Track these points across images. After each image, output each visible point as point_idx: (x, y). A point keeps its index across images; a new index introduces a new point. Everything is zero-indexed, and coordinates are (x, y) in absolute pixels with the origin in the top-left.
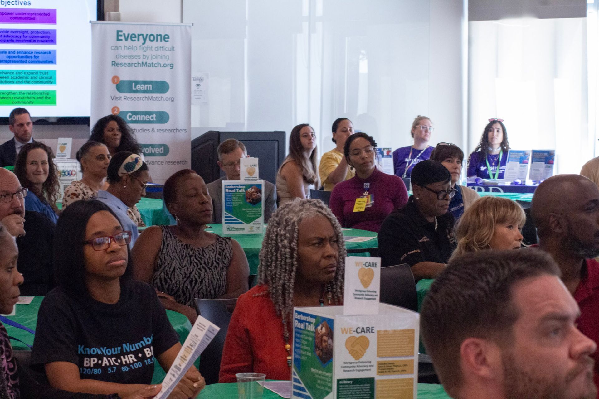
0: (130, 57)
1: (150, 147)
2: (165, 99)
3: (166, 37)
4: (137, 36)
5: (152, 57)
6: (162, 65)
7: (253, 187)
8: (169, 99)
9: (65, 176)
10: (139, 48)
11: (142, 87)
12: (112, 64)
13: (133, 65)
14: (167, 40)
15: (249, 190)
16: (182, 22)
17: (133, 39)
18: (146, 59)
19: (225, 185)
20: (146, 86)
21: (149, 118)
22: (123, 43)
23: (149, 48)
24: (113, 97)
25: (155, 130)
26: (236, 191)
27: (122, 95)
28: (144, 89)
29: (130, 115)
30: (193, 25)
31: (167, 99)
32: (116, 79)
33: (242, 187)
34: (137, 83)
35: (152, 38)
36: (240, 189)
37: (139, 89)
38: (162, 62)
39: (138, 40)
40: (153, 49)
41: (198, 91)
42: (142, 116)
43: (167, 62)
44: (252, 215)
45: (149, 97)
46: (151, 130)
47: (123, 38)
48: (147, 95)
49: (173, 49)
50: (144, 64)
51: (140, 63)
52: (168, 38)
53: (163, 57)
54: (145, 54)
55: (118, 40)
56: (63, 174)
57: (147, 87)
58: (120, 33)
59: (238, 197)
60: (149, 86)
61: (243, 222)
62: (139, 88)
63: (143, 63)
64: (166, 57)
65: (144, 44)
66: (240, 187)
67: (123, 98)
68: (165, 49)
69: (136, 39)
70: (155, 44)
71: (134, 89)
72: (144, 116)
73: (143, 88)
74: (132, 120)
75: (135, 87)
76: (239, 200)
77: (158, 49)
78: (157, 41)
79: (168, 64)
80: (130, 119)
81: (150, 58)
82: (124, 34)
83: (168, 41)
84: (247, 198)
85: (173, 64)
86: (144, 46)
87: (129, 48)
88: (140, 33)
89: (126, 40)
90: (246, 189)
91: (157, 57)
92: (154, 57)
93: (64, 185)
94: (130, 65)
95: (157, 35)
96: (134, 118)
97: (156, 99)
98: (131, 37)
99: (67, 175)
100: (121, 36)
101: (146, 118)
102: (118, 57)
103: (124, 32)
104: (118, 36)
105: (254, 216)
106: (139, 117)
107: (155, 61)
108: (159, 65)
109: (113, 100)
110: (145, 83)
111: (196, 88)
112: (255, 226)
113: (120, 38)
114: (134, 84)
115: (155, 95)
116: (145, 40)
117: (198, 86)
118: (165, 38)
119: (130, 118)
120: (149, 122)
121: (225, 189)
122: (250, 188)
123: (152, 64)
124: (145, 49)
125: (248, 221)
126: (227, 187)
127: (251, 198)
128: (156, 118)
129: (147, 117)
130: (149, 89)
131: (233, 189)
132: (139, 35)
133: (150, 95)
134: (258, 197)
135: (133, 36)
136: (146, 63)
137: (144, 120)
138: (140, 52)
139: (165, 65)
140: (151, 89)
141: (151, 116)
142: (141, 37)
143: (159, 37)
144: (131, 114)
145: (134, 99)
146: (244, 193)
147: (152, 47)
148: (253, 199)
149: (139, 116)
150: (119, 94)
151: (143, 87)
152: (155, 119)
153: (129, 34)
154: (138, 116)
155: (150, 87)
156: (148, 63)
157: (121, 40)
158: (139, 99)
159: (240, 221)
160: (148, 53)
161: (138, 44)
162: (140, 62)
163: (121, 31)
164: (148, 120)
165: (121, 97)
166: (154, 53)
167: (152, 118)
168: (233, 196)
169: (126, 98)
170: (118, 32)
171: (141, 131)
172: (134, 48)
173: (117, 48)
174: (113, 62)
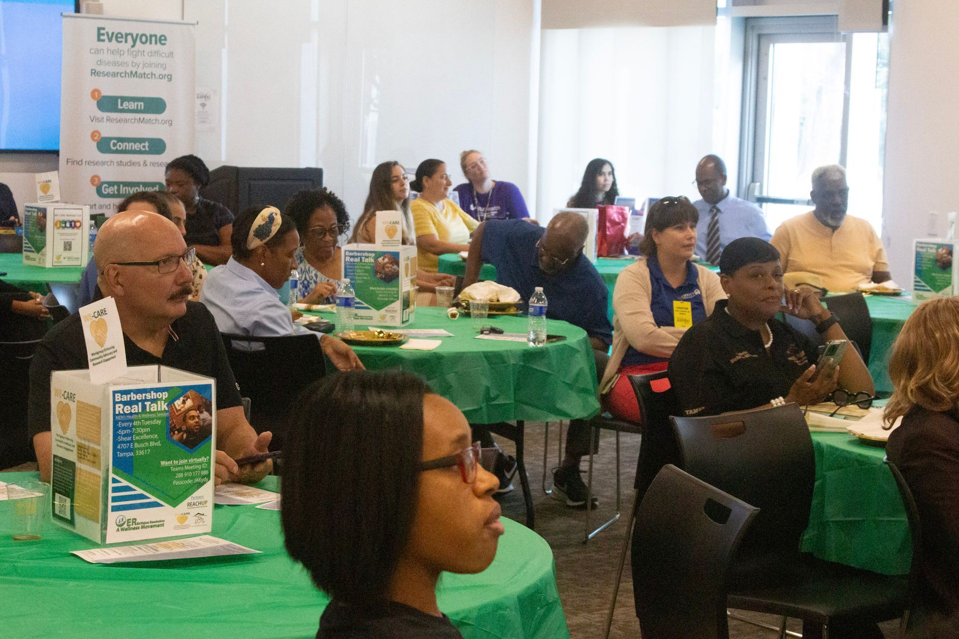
0: (115, 64)
1: (141, 186)
2: (160, 122)
3: (163, 38)
4: (124, 36)
5: (144, 65)
6: (157, 76)
7: (386, 255)
8: (166, 122)
9: (66, 229)
10: (126, 52)
11: (130, 105)
12: (92, 73)
13: (119, 75)
14: (163, 42)
15: (380, 260)
16: (183, 18)
17: (120, 40)
18: (137, 66)
19: (345, 251)
20: (136, 103)
21: (139, 146)
22: (106, 45)
23: (140, 53)
24: (92, 118)
25: (148, 163)
26: (361, 259)
27: (105, 115)
28: (133, 108)
29: (114, 143)
30: (198, 24)
31: (163, 122)
32: (96, 93)
33: (370, 254)
34: (124, 99)
35: (144, 39)
36: (367, 257)
37: (127, 108)
38: (158, 71)
39: (126, 42)
40: (146, 54)
41: (203, 112)
42: (130, 144)
43: (164, 73)
44: (383, 297)
45: (140, 119)
46: (142, 163)
47: (105, 37)
48: (138, 116)
49: (171, 54)
50: (134, 74)
51: (128, 73)
52: (165, 39)
53: (157, 65)
54: (135, 60)
55: (99, 40)
56: (64, 225)
57: (137, 106)
58: (102, 32)
59: (363, 269)
60: (139, 104)
61: (370, 307)
62: (126, 106)
63: (132, 72)
64: (161, 65)
65: (133, 46)
66: (366, 254)
67: (105, 120)
68: (161, 55)
69: (123, 40)
70: (148, 47)
71: (120, 107)
72: (133, 144)
74: (117, 149)
75: (122, 105)
76: (365, 274)
77: (152, 54)
78: (151, 43)
79: (165, 75)
80: (115, 148)
81: (141, 66)
82: (107, 33)
83: (164, 44)
84: (376, 272)
85: (171, 76)
86: (133, 49)
87: (113, 52)
88: (128, 32)
89: (110, 40)
90: (376, 259)
91: (150, 65)
92: (147, 65)
93: (65, 242)
94: (115, 75)
95: (151, 36)
96: (120, 146)
97: (149, 121)
98: (117, 38)
99: (68, 228)
100: (103, 34)
101: (136, 146)
102: (99, 63)
103: (107, 30)
104: (99, 35)
105: (386, 299)
106: (126, 146)
107: (147, 71)
108: (153, 76)
109: (92, 121)
110: (134, 99)
111: (200, 108)
112: (389, 314)
113: (102, 37)
114: (119, 100)
115: (147, 116)
116: (134, 41)
117: (203, 105)
118: (162, 40)
119: (114, 146)
120: (140, 152)
121: (345, 256)
122: (382, 257)
123: (144, 74)
124: (134, 53)
125: (379, 306)
126: (347, 253)
127: (383, 272)
128: (149, 147)
130: (139, 108)
131: (357, 257)
132: (127, 35)
133: (142, 116)
134: (393, 270)
135: (119, 36)
136: (136, 72)
137: (133, 149)
138: (127, 58)
139: (162, 77)
140: (142, 108)
141: (143, 144)
142: (129, 37)
143: (153, 38)
144: (116, 141)
145: (120, 121)
146: (372, 264)
147: (144, 51)
148: (385, 274)
149: (127, 144)
150: (100, 114)
151: (133, 105)
152: (147, 149)
153: (113, 33)
154: (124, 144)
155: (141, 105)
156: (138, 73)
157: (104, 41)
158: (126, 121)
159: (366, 305)
160: (140, 59)
161: (125, 46)
162: (128, 71)
163: (104, 29)
164: (138, 149)
165: (103, 118)
166: (147, 59)
167: (144, 147)
168: (356, 267)
169: (109, 120)
170: (99, 29)
171: (129, 164)
172: (120, 52)
173: (98, 51)
174: (92, 70)
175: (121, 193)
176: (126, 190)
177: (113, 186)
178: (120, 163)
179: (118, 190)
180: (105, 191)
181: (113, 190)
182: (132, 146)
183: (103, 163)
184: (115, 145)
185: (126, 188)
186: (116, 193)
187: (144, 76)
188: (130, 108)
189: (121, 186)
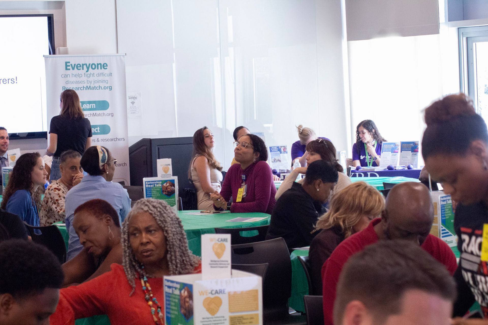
0: (77, 82)
2: (106, 115)
4: (81, 66)
5: (94, 82)
6: (103, 88)
8: (109, 115)
10: (83, 75)
11: (87, 106)
13: (80, 89)
14: (105, 67)
15: (165, 184)
16: (118, 53)
17: (79, 68)
18: (90, 83)
20: (91, 105)
22: (71, 72)
23: (91, 75)
25: (100, 140)
28: (89, 108)
30: (126, 55)
35: (93, 66)
38: (102, 85)
39: (83, 69)
40: (95, 75)
41: (133, 107)
43: (107, 85)
45: (93, 114)
46: (96, 140)
47: (70, 67)
48: (92, 112)
49: (111, 74)
50: (89, 88)
51: (85, 87)
52: (107, 66)
53: (102, 81)
54: (89, 79)
55: (66, 69)
58: (68, 64)
60: (93, 105)
62: (85, 107)
63: (87, 87)
64: (105, 82)
65: (87, 71)
68: (104, 75)
69: (81, 68)
70: (96, 71)
77: (99, 75)
78: (98, 69)
79: (108, 87)
82: (71, 65)
83: (106, 68)
85: (111, 87)
86: (87, 73)
87: (75, 76)
88: (84, 63)
89: (73, 69)
90: (162, 184)
91: (98, 82)
92: (96, 82)
95: (98, 64)
97: (100, 115)
98: (77, 67)
100: (69, 66)
102: (67, 83)
103: (71, 63)
104: (66, 66)
107: (97, 85)
108: (100, 88)
110: (90, 102)
111: (131, 105)
113: (68, 68)
115: (98, 112)
116: (88, 68)
117: (133, 103)
118: (104, 66)
123: (95, 87)
124: (88, 75)
127: (166, 191)
130: (93, 107)
132: (83, 65)
133: (94, 112)
134: (172, 190)
135: (79, 66)
136: (90, 86)
138: (84, 78)
139: (105, 88)
140: (95, 107)
141: (96, 129)
142: (85, 66)
143: (99, 66)
152: (99, 131)
153: (75, 65)
157: (69, 69)
160: (91, 79)
161: (83, 72)
163: (69, 62)
166: (96, 78)
170: (66, 63)
172: (79, 76)
173: (66, 76)
174: (63, 87)
187: (94, 88)
188: (87, 108)
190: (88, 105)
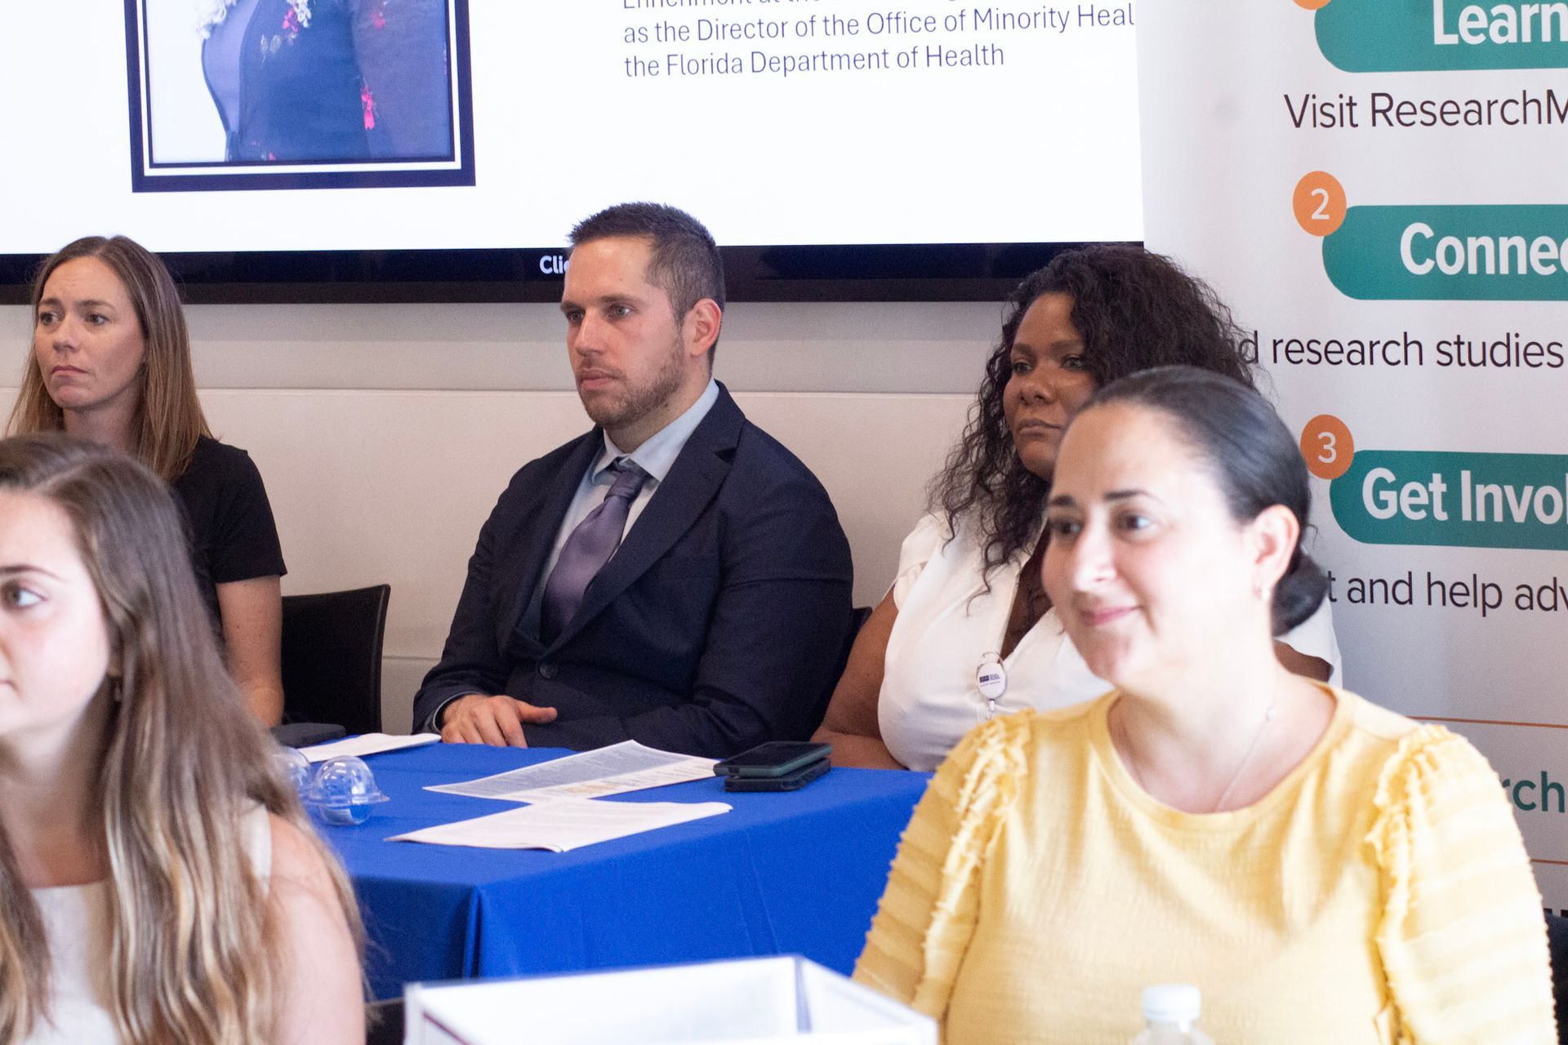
11: (1499, 23)
20: (1528, 11)
21: (1552, 254)
24: (1294, 106)
27: (1362, 85)
28: (1512, 37)
29: (1418, 237)
37: (1479, 40)
42: (1505, 243)
48: (1536, 81)
57: (1536, 20)
60: (1548, 11)
62: (1474, 32)
67: (1362, 113)
71: (1441, 38)
72: (1519, 242)
73: (1503, 31)
74: (1438, 271)
75: (1451, 27)
80: (1428, 266)
96: (1450, 256)
101: (1537, 255)
106: (1481, 251)
109: (1296, 122)
119: (1419, 260)
129: (1544, 248)
130: (1546, 36)
137: (1522, 270)
144: (1426, 230)
145: (1443, 114)
149: (1487, 242)
150: (1333, 83)
151: (1506, 24)
154: (1475, 242)
155: (1556, 20)
158: (1479, 112)
164: (1551, 270)
165: (1351, 104)
169: (1386, 110)
171: (1500, 354)
175: (1467, 516)
176: (1489, 498)
177: (1426, 481)
178: (1455, 352)
179: (1452, 500)
180: (1382, 505)
181: (1423, 500)
182: (1513, 251)
183: (1363, 352)
184: (1423, 250)
185: (1494, 489)
186: (1441, 515)
188: (1498, 39)
189: (1466, 476)
190: (1503, 16)
